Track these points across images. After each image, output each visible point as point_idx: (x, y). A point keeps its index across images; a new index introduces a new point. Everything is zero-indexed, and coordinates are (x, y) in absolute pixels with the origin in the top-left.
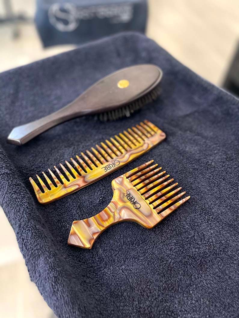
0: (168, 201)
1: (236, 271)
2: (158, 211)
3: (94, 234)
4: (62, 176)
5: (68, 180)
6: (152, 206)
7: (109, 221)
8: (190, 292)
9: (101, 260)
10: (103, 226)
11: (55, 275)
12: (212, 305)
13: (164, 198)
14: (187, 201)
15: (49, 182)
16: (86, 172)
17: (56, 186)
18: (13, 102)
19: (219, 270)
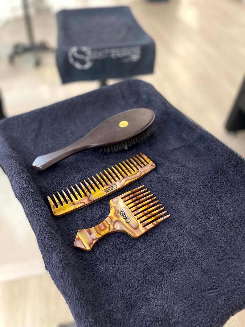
0: (152, 218)
1: (198, 273)
2: (143, 225)
3: (93, 240)
4: (72, 196)
5: (77, 199)
6: (139, 221)
7: (105, 230)
8: (161, 285)
9: (97, 259)
10: (101, 235)
11: (63, 266)
12: (176, 296)
13: (149, 215)
14: (167, 219)
15: (62, 199)
16: (90, 193)
17: (67, 203)
18: (37, 136)
19: (186, 271)
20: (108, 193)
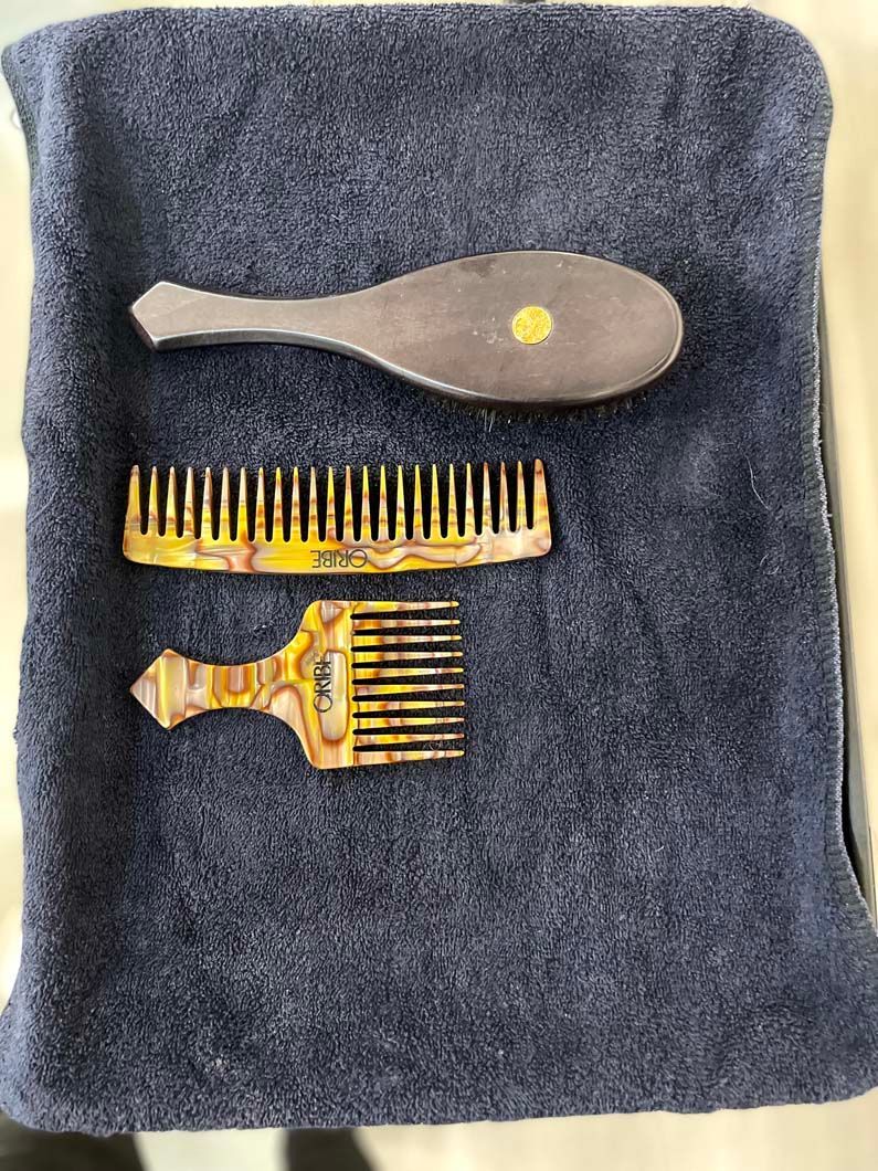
0: (401, 736)
1: (412, 959)
2: (358, 745)
3: (191, 706)
4: (206, 514)
5: (215, 536)
6: (354, 723)
7: (240, 697)
8: (296, 931)
9: (176, 762)
10: (220, 704)
13: (396, 722)
15: (171, 511)
16: (269, 537)
17: (180, 534)
19: (383, 935)
20: (323, 570)
